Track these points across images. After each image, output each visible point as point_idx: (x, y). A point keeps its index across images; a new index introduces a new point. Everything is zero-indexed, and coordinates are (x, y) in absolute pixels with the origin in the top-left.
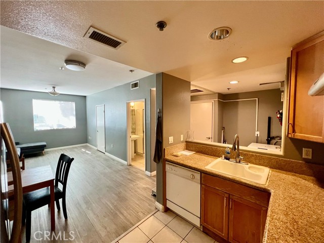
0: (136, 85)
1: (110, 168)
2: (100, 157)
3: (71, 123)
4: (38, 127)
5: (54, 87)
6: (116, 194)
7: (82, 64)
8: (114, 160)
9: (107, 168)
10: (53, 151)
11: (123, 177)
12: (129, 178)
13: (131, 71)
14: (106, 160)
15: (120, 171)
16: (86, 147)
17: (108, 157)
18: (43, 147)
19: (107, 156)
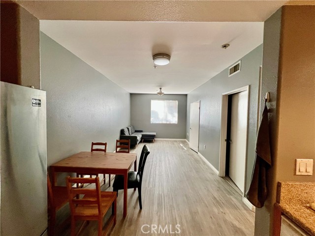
0: (236, 68)
1: (197, 172)
2: (192, 155)
3: (174, 119)
4: (153, 120)
5: (161, 89)
6: (191, 212)
7: (166, 55)
8: (204, 163)
9: (194, 171)
10: (162, 141)
11: (208, 190)
12: (216, 197)
13: (225, 46)
14: (197, 161)
15: (207, 180)
16: (184, 143)
17: (201, 158)
18: (153, 137)
19: (199, 156)
